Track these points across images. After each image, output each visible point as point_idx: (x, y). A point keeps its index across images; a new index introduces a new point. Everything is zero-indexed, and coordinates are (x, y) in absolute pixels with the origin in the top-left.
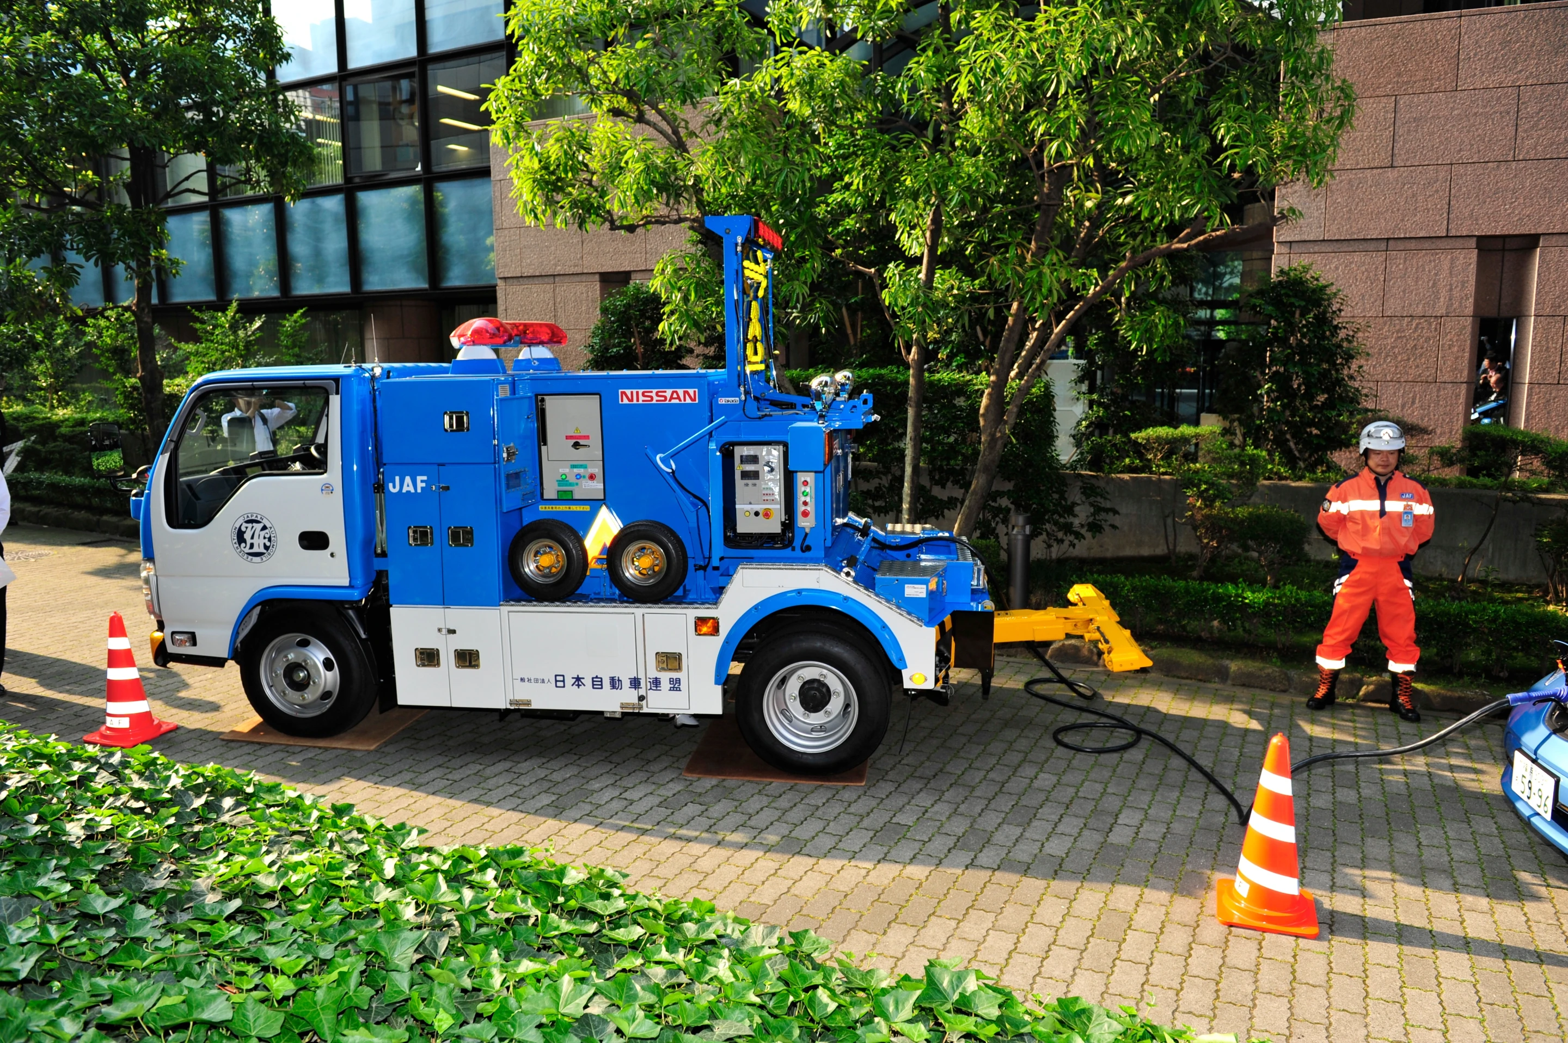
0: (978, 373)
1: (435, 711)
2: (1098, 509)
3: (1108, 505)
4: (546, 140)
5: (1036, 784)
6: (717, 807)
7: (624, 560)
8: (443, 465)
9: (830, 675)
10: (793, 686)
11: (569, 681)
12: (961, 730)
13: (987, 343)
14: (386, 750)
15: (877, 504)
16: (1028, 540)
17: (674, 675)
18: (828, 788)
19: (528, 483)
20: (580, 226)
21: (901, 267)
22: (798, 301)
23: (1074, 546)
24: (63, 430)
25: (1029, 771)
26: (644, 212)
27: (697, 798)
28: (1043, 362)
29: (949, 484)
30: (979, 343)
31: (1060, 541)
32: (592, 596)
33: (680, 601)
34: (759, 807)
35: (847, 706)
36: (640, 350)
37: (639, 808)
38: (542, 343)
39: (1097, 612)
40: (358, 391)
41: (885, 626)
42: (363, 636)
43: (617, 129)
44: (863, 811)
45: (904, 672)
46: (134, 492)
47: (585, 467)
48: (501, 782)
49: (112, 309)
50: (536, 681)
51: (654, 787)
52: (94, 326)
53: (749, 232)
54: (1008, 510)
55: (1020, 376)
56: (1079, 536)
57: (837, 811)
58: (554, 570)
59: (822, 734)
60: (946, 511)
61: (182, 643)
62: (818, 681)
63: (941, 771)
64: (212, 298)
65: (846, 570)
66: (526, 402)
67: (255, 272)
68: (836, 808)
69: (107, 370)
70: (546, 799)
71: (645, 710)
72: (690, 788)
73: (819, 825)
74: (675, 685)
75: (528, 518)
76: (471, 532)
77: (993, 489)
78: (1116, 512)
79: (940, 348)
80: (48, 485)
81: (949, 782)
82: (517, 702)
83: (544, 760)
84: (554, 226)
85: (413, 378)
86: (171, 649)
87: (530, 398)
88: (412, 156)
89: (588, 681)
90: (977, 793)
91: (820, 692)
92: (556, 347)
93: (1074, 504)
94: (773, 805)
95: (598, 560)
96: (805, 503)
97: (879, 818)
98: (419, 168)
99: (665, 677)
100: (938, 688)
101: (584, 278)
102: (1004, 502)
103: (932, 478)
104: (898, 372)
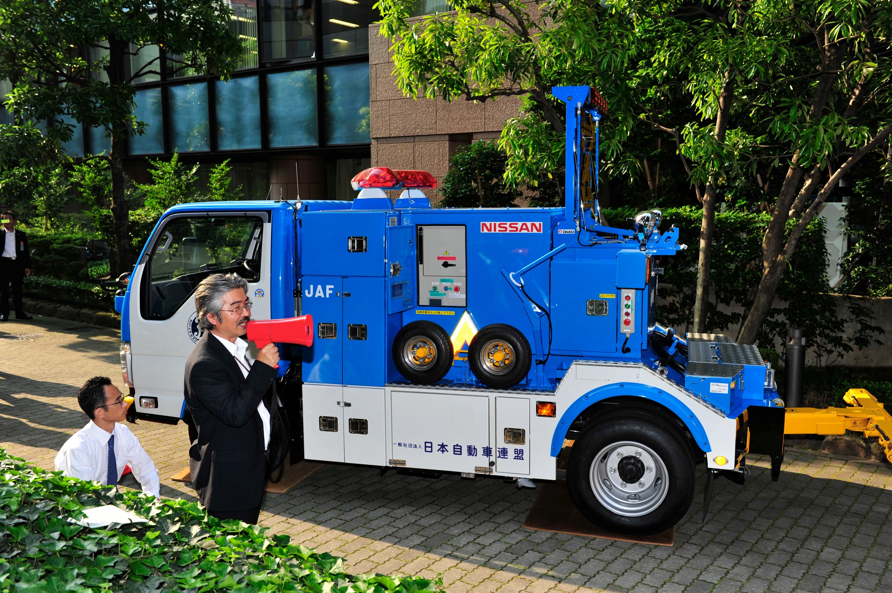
0: (759, 212)
1: (329, 465)
2: (865, 327)
3: (873, 324)
4: (423, 31)
5: (823, 556)
6: (552, 556)
7: (482, 354)
8: (346, 277)
9: (644, 453)
10: (613, 461)
11: (436, 447)
12: (751, 505)
13: (766, 188)
14: (293, 493)
15: (671, 316)
16: (803, 351)
17: (519, 447)
18: (642, 546)
19: (407, 292)
20: (445, 98)
21: (696, 127)
22: (612, 155)
23: (842, 356)
24: (55, 246)
25: (815, 545)
26: (492, 86)
27: (536, 547)
28: (820, 203)
29: (733, 302)
30: (758, 188)
31: (830, 352)
32: (455, 382)
33: (524, 388)
34: (586, 558)
35: (658, 479)
36: (481, 193)
37: (491, 551)
38: (418, 187)
39: (873, 413)
40: (284, 221)
41: (693, 416)
42: (281, 405)
43: (473, 22)
44: (674, 568)
45: (708, 454)
46: (118, 292)
47: (452, 281)
48: (382, 524)
49: (92, 158)
50: (411, 446)
51: (500, 535)
52: (79, 171)
53: (587, 99)
54: (783, 325)
55: (797, 214)
56: (847, 348)
57: (651, 566)
58: (427, 360)
59: (637, 502)
60: (730, 325)
61: (147, 405)
62: (634, 458)
63: (737, 539)
64: (161, 152)
65: (660, 368)
66: (409, 230)
67: (191, 133)
68: (649, 564)
69: (87, 203)
70: (417, 540)
71: (494, 473)
72: (529, 538)
73: (637, 577)
74: (519, 455)
75: (407, 320)
76: (364, 329)
77: (772, 307)
78: (881, 331)
79: (725, 192)
80: (44, 285)
81: (745, 549)
82: (395, 462)
83: (414, 509)
84: (425, 97)
85: (326, 212)
86: (139, 409)
87: (412, 227)
88: (308, 47)
89: (450, 448)
90: (771, 560)
91: (636, 466)
92: (427, 189)
93: (843, 321)
94: (598, 557)
95: (460, 354)
96: (627, 314)
97: (687, 575)
98: (314, 56)
99: (511, 448)
100: (737, 470)
101: (437, 138)
102: (781, 318)
103: (718, 297)
104: (691, 211)
